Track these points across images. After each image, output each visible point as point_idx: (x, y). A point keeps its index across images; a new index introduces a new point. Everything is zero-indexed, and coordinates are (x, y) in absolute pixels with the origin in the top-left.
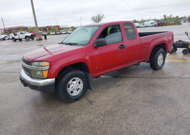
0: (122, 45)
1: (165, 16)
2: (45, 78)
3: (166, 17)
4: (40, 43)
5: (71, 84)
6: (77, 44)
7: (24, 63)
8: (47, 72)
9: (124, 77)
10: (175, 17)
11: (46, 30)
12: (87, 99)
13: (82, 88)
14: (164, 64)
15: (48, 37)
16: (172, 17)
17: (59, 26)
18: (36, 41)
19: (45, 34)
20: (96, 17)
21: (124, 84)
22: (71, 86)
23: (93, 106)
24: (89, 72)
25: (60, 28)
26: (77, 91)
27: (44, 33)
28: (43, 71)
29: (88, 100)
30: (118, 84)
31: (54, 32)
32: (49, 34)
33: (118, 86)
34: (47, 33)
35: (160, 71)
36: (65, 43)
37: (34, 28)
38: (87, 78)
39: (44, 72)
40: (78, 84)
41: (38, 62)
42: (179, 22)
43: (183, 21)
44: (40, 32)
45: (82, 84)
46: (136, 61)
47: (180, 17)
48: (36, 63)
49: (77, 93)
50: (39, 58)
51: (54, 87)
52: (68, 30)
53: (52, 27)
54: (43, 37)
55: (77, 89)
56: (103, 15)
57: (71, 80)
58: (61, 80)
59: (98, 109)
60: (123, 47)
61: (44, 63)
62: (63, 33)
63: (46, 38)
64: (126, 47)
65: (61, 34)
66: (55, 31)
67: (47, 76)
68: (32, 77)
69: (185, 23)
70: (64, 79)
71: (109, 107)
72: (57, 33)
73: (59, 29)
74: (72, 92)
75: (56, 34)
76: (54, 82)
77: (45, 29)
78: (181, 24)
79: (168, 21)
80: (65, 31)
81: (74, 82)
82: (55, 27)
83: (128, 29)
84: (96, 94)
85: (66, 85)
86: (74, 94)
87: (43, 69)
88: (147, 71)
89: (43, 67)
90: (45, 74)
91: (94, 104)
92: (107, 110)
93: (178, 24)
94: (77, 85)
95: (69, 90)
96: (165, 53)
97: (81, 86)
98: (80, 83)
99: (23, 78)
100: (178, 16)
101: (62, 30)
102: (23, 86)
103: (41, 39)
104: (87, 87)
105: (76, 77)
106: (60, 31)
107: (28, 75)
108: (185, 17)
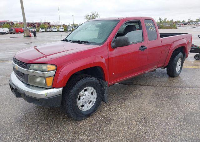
0: (143, 46)
1: (160, 19)
2: (49, 87)
3: (162, 20)
4: (29, 40)
5: (83, 95)
6: (88, 42)
7: (17, 65)
8: (52, 79)
9: (139, 85)
10: (169, 20)
11: (35, 27)
12: (100, 114)
13: (95, 100)
14: (181, 71)
15: (37, 34)
16: (167, 20)
17: (49, 23)
18: (24, 38)
19: (34, 31)
20: (91, 16)
21: (142, 94)
22: (82, 98)
23: (112, 126)
24: (104, 80)
25: (51, 26)
26: (89, 104)
27: (32, 30)
28: (46, 77)
29: (103, 117)
30: (134, 93)
31: (43, 29)
32: (38, 31)
33: (135, 96)
34: (36, 30)
35: (178, 78)
36: (71, 41)
37: (21, 23)
38: (102, 86)
39: (47, 79)
40: (90, 94)
41: (39, 65)
42: (175, 26)
43: (178, 25)
44: (28, 28)
45: (95, 96)
46: (155, 67)
47: (174, 21)
48: (36, 66)
49: (89, 107)
50: (40, 59)
51: (60, 101)
52: (60, 28)
53: (41, 24)
54: (32, 34)
55: (89, 102)
56: (97, 14)
57: (83, 90)
58: (71, 90)
59: (120, 131)
60: (144, 49)
61: (49, 66)
62: (54, 30)
63: (35, 35)
64: (147, 48)
65: (51, 31)
66: (45, 28)
67: (51, 85)
68: (28, 85)
69: (180, 27)
70: (75, 88)
71: (134, 128)
72: (48, 30)
73: (49, 26)
74: (83, 106)
75: (46, 31)
76: (61, 93)
77: (33, 25)
78: (176, 28)
79: (164, 24)
80: (56, 29)
81: (86, 93)
82: (44, 23)
83: (149, 27)
84: (110, 107)
85: (76, 97)
86: (85, 109)
87: (46, 75)
88: (163, 78)
89: (46, 72)
90: (50, 82)
91: (112, 122)
92: (133, 132)
93: (174, 28)
94: (89, 97)
95: (80, 103)
96: (184, 58)
97: (94, 98)
98: (93, 93)
99: (15, 86)
100: (172, 20)
101: (53, 28)
102: (15, 97)
103: (30, 36)
104: (101, 99)
105: (90, 86)
106: (51, 28)
107: (22, 81)
108: (180, 22)
